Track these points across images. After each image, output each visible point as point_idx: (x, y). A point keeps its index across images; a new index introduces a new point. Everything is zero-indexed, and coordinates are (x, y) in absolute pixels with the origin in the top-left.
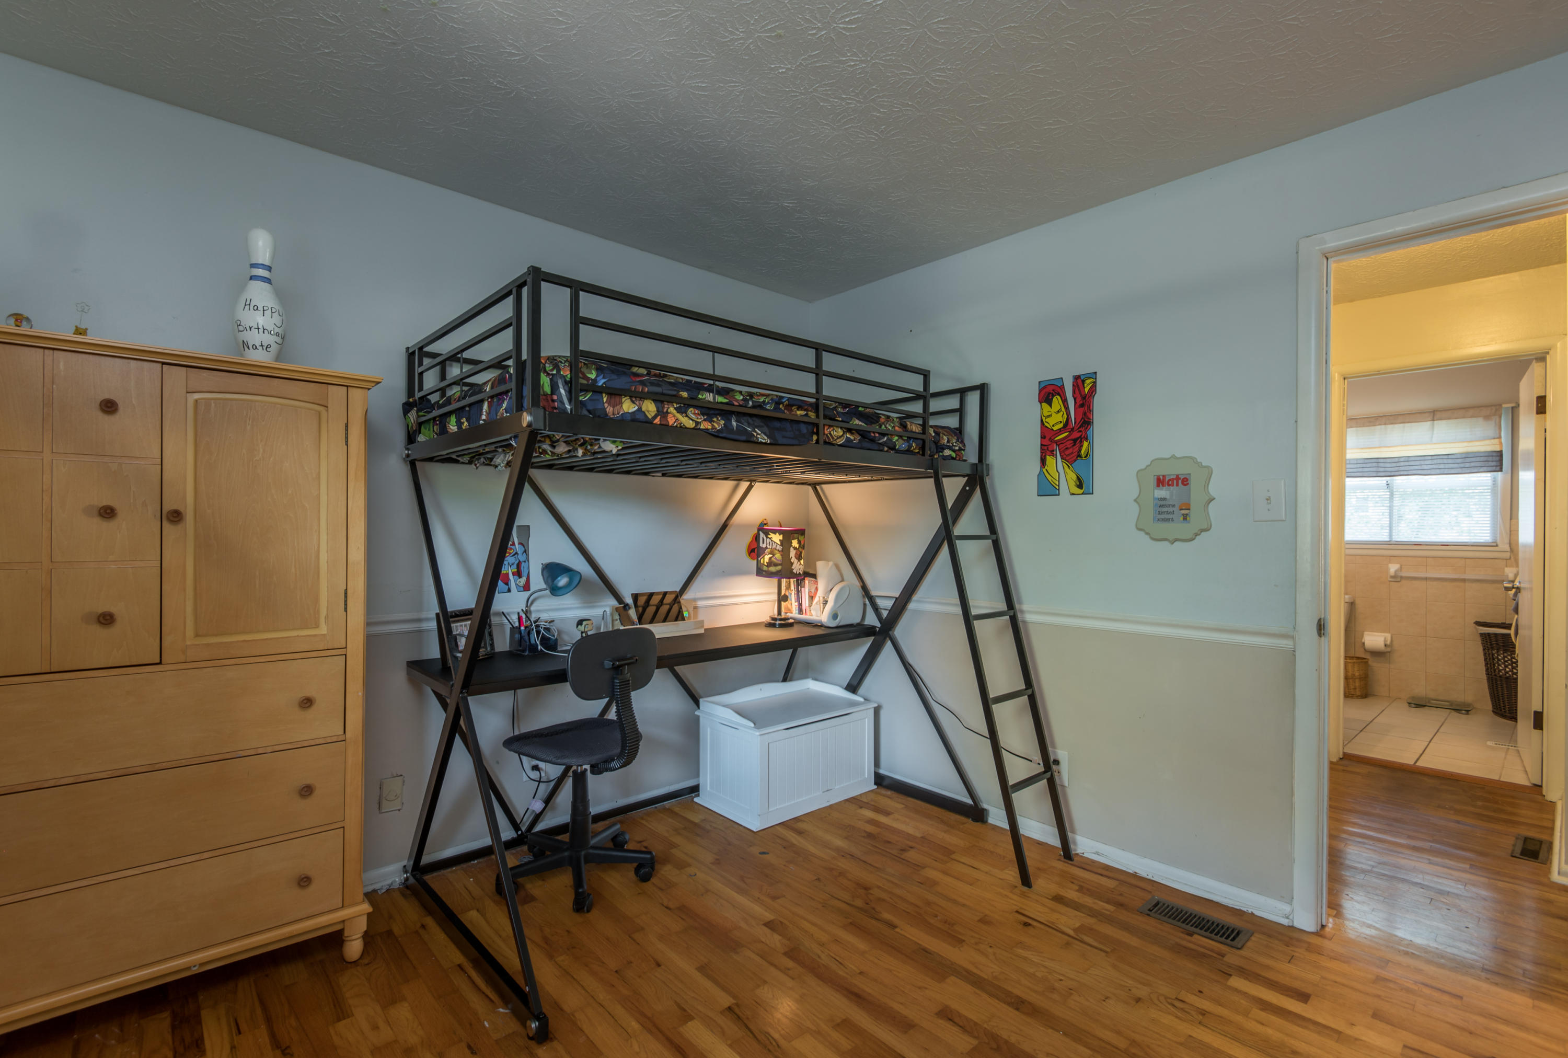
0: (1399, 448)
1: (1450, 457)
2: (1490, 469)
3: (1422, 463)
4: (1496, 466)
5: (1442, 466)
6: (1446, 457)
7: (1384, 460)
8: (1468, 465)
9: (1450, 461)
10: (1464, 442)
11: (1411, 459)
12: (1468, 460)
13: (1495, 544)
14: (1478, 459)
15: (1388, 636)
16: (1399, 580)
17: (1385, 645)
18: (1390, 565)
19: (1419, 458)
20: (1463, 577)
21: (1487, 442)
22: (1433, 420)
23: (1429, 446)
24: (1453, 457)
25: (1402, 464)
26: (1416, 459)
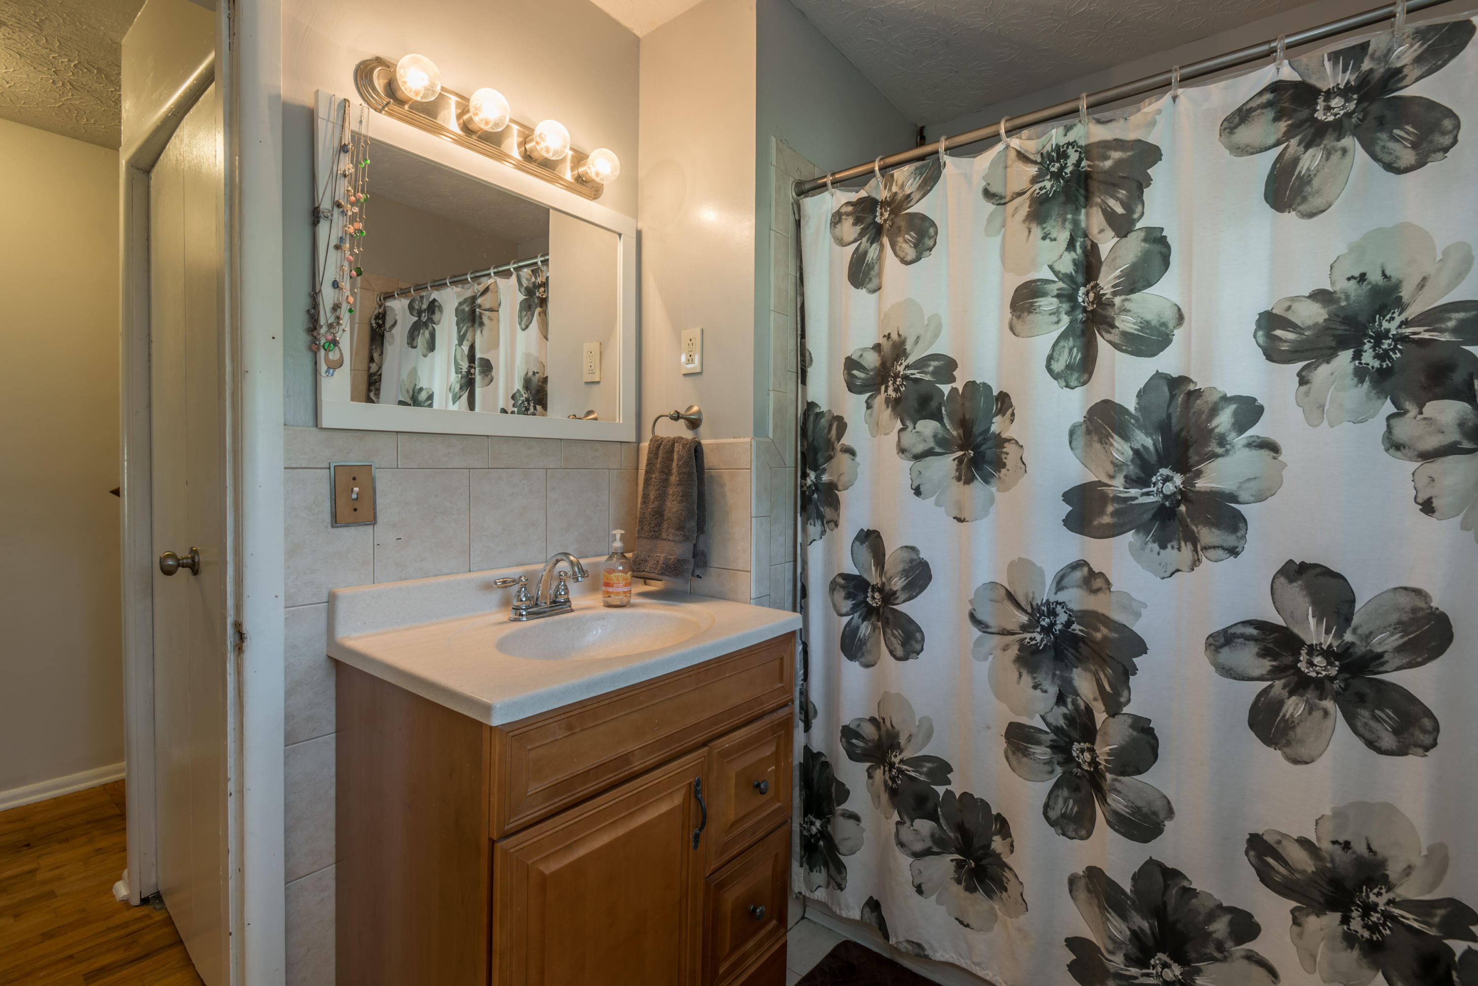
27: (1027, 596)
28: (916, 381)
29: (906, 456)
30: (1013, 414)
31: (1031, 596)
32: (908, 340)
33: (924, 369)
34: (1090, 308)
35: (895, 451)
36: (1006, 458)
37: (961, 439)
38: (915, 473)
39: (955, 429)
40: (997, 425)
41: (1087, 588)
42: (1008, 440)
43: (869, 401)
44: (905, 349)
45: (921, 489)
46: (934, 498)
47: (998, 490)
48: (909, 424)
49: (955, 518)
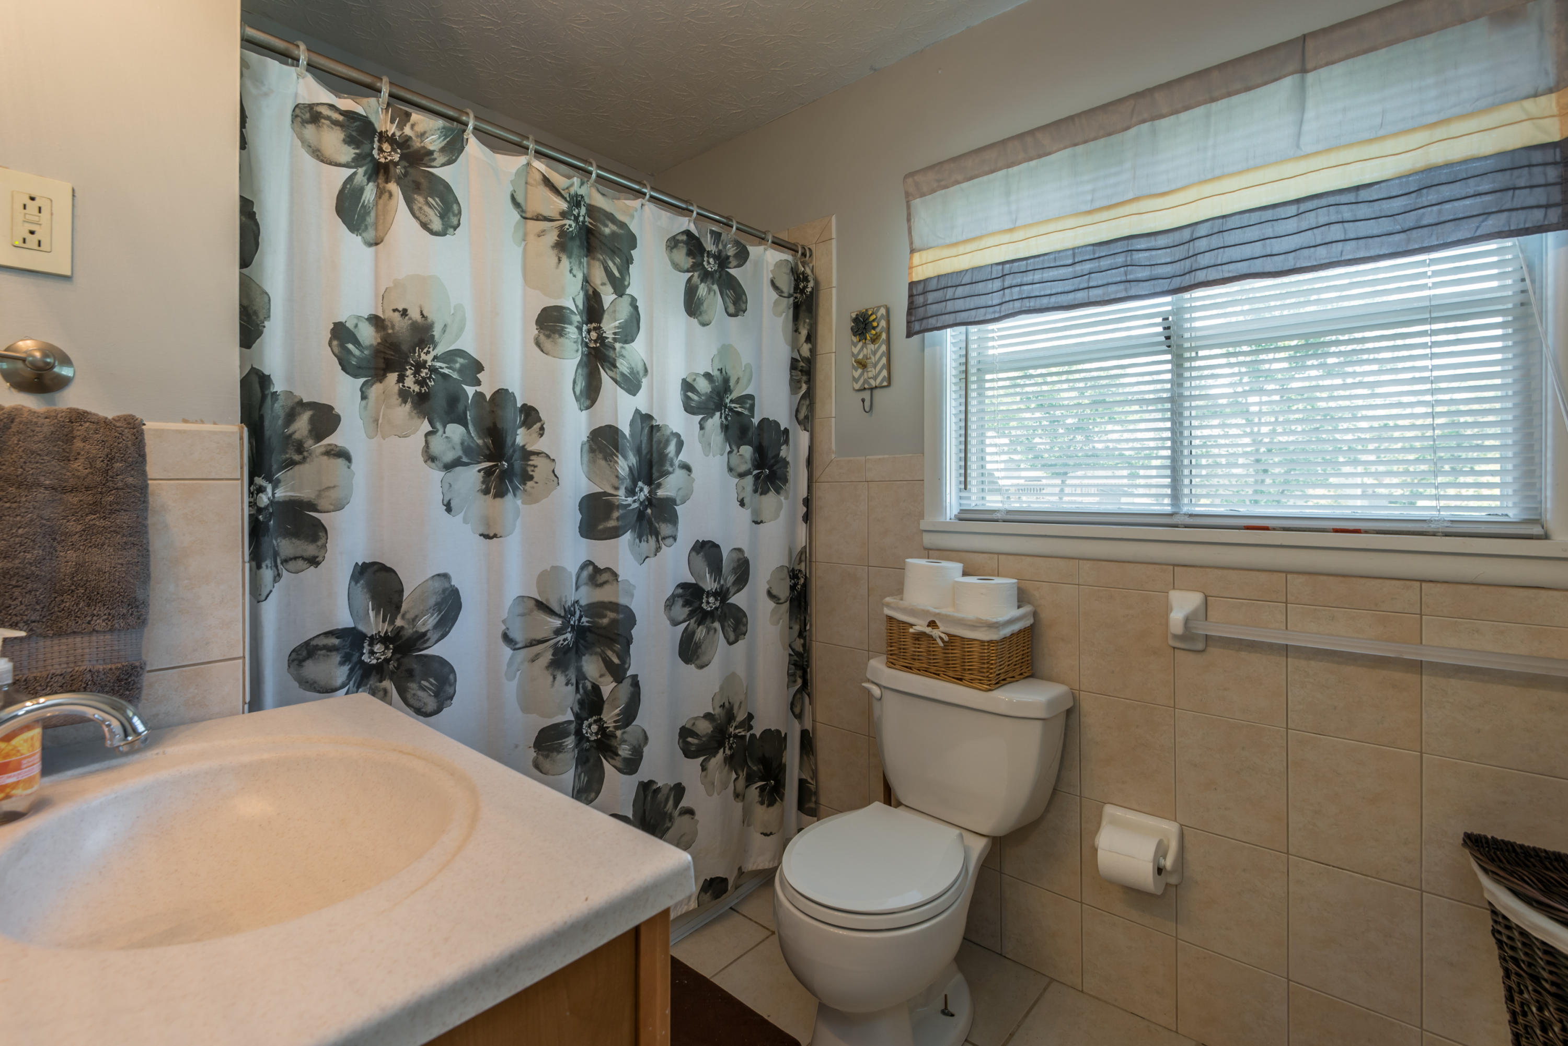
0: (1192, 194)
1: (1364, 195)
2: (1518, 220)
3: (1268, 230)
4: (1547, 206)
5: (1336, 232)
6: (1351, 197)
7: (1152, 243)
8: (1430, 216)
9: (1363, 211)
10: (1414, 130)
11: (1231, 223)
12: (1432, 196)
13: (1537, 530)
14: (1472, 186)
15: (1170, 829)
16: (1200, 646)
17: (1160, 870)
18: (1176, 596)
19: (1255, 217)
20: (1410, 653)
21: (1512, 112)
22: (1304, 71)
23: (1290, 169)
24: (1373, 194)
25: (1202, 244)
26: (1245, 219)
27: (560, 600)
28: (445, 376)
29: (437, 466)
30: (542, 429)
31: (564, 600)
32: (436, 325)
33: (452, 365)
34: (592, 345)
35: (421, 459)
36: (533, 471)
37: (488, 448)
38: (446, 486)
39: (480, 437)
40: (521, 437)
41: (592, 584)
42: (538, 454)
43: (364, 389)
44: (433, 336)
45: (452, 505)
46: (462, 514)
47: (523, 503)
48: (439, 426)
49: (481, 535)
